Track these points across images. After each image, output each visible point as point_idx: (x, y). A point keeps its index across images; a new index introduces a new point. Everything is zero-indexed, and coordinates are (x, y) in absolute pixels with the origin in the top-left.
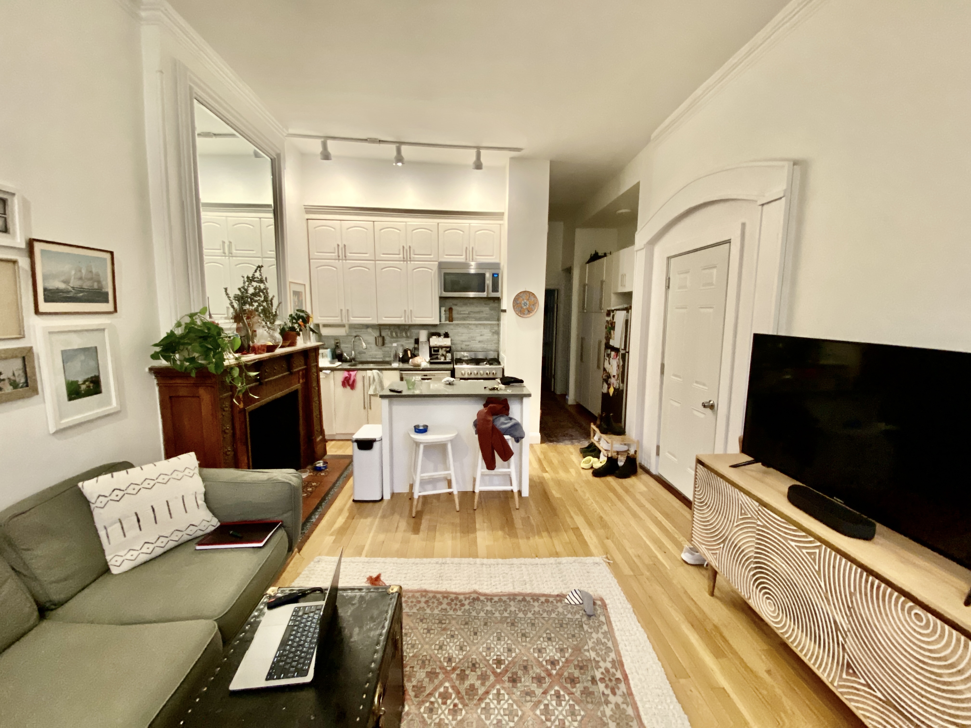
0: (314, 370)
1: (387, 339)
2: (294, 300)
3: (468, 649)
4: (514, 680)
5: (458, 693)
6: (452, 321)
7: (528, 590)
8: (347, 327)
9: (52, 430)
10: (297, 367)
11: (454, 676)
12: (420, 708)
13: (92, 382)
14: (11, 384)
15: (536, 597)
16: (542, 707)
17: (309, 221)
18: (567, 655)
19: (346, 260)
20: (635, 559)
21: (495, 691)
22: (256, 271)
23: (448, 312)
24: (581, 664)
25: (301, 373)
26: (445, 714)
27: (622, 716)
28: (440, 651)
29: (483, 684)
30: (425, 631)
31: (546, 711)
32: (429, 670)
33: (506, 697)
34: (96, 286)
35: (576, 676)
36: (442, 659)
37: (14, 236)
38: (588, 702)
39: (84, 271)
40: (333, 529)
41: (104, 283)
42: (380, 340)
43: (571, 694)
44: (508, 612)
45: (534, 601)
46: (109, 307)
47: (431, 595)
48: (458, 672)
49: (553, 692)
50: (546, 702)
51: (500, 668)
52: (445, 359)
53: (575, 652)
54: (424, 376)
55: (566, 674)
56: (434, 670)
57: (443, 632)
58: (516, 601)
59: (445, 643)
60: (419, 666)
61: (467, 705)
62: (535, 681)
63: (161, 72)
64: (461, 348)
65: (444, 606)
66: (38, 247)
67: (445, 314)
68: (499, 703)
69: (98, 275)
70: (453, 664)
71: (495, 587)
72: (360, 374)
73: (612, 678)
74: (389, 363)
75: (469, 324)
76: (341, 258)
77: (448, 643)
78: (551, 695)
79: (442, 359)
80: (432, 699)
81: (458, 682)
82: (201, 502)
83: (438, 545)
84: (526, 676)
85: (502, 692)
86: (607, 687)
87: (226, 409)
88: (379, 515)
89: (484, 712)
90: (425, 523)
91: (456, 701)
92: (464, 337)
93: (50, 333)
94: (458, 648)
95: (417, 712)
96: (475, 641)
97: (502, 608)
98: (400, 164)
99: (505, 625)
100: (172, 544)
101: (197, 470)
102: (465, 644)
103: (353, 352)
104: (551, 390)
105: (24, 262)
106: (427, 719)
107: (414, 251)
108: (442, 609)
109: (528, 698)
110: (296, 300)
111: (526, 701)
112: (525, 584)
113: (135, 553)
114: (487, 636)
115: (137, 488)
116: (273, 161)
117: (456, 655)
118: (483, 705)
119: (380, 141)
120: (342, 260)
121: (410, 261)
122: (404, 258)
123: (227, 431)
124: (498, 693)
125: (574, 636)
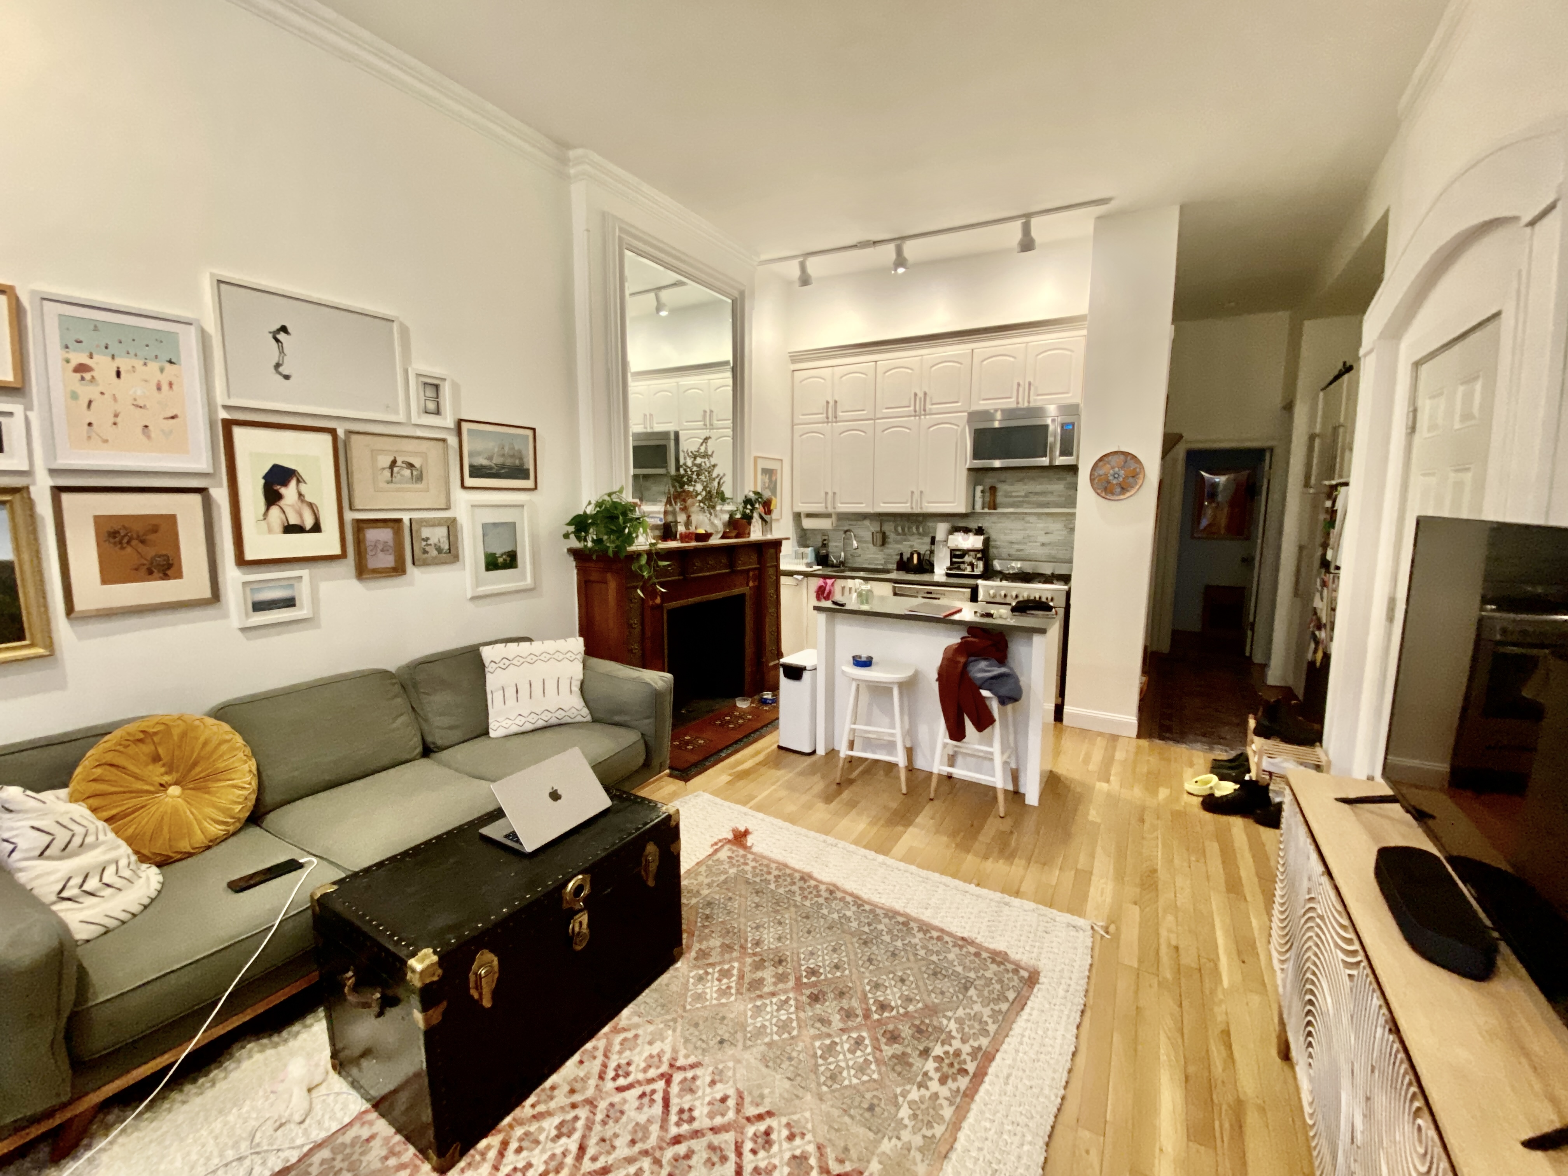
0: (771, 571)
1: (892, 536)
2: (762, 480)
3: (788, 942)
4: (815, 998)
5: (741, 977)
6: (995, 508)
7: (926, 916)
8: (834, 517)
9: (469, 596)
10: (744, 564)
11: (749, 960)
12: (691, 971)
13: (508, 556)
14: (436, 549)
15: (925, 928)
16: (828, 1042)
17: (795, 373)
18: (911, 1008)
19: (836, 422)
20: (1164, 950)
21: (783, 998)
22: (702, 445)
23: (987, 494)
24: (923, 1027)
25: (751, 574)
26: (711, 990)
27: (931, 1110)
28: (754, 930)
29: (775, 984)
30: (754, 905)
31: (831, 1049)
32: (727, 942)
33: (793, 1009)
34: (517, 462)
35: (903, 1035)
36: (749, 939)
37: (445, 418)
38: (893, 1069)
39: (506, 449)
40: (735, 770)
41: (525, 460)
42: (879, 536)
43: (877, 1048)
44: (872, 928)
45: (919, 931)
46: (529, 484)
47: (788, 871)
48: (757, 959)
49: (855, 1035)
50: (837, 1040)
51: (809, 979)
52: (973, 571)
53: (926, 1010)
54: (928, 593)
55: (891, 1027)
56: (732, 945)
57: (773, 914)
58: (894, 920)
59: (766, 926)
60: (719, 934)
61: (741, 994)
62: (843, 1013)
63: (588, 230)
64: (1009, 555)
65: (795, 888)
66: (465, 426)
67: (983, 497)
68: (778, 1010)
69: (520, 452)
70: (758, 950)
71: (879, 896)
72: (840, 583)
73: (956, 1064)
74: (888, 571)
75: (1026, 513)
76: (830, 420)
77: (769, 927)
78: (849, 1037)
79: (968, 571)
80: (710, 970)
81: (750, 968)
82: (576, 689)
83: (845, 823)
84: (835, 1002)
85: (792, 1002)
86: (937, 1070)
87: (634, 601)
88: (798, 769)
89: (755, 1010)
90: (846, 795)
91: (733, 985)
92: (1016, 536)
93: (473, 506)
94: (777, 936)
95: (686, 973)
96: (802, 939)
97: (866, 921)
98: (901, 270)
99: (855, 940)
100: (541, 723)
101: (580, 657)
102: (788, 936)
103: (843, 554)
104: (1244, 653)
105: (452, 441)
106: (690, 984)
107: (931, 399)
108: (790, 890)
109: (818, 1025)
110: (767, 480)
111: (813, 1026)
112: (927, 909)
113: (510, 722)
114: (821, 941)
115: (522, 660)
116: (734, 302)
117: (769, 942)
118: (759, 1003)
119: (875, 243)
120: (832, 422)
121: (925, 415)
122: (915, 411)
123: (634, 626)
124: (786, 1001)
125: (942, 993)
